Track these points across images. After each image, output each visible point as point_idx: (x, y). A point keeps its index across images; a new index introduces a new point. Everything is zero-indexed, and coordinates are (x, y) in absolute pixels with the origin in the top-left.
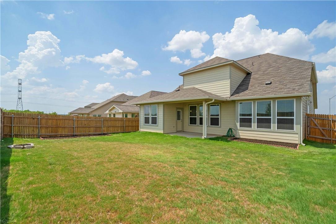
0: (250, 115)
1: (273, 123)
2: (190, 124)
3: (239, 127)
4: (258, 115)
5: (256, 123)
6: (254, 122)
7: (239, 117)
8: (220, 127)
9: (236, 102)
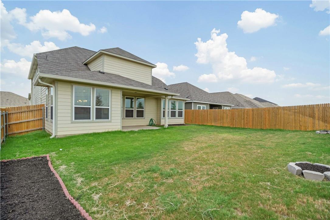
1: (177, 114)
3: (163, 117)
5: (170, 114)
7: (163, 110)
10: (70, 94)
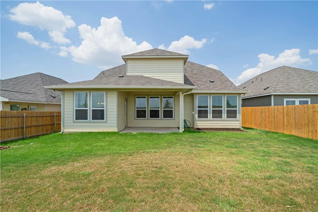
0: (207, 107)
1: (224, 114)
2: (137, 117)
3: (197, 118)
4: (213, 107)
5: (211, 114)
6: (210, 113)
7: (198, 109)
8: (174, 119)
9: (194, 95)
10: (72, 99)
